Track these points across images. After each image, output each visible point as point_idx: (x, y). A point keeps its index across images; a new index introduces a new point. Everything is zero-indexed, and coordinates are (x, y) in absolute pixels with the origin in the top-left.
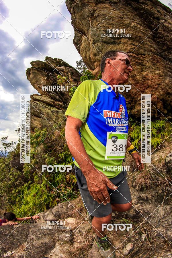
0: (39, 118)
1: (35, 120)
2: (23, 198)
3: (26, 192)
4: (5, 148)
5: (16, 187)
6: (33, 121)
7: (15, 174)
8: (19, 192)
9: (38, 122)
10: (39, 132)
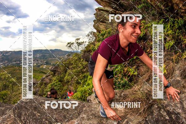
0: (104, 23)
1: (101, 25)
2: (87, 80)
3: (89, 77)
4: (78, 45)
5: (83, 73)
6: (100, 25)
7: (83, 63)
8: (85, 76)
9: (103, 26)
10: (105, 31)
